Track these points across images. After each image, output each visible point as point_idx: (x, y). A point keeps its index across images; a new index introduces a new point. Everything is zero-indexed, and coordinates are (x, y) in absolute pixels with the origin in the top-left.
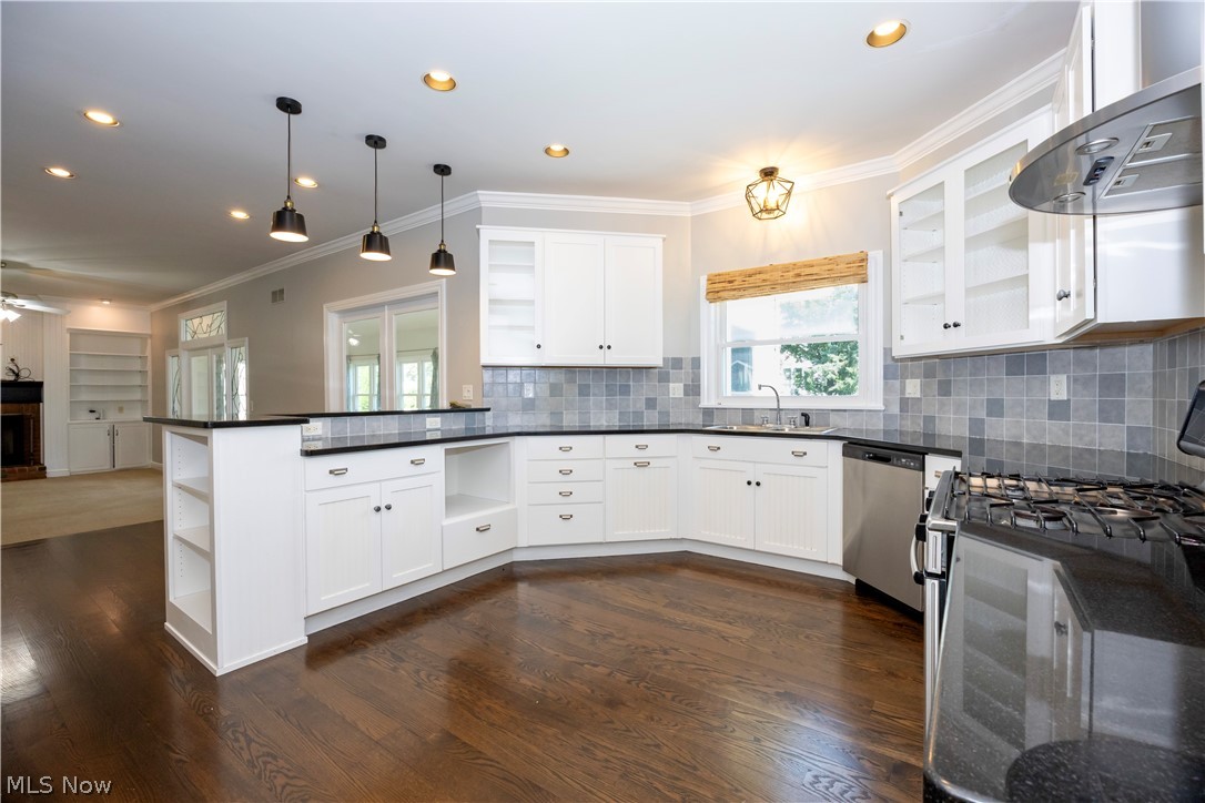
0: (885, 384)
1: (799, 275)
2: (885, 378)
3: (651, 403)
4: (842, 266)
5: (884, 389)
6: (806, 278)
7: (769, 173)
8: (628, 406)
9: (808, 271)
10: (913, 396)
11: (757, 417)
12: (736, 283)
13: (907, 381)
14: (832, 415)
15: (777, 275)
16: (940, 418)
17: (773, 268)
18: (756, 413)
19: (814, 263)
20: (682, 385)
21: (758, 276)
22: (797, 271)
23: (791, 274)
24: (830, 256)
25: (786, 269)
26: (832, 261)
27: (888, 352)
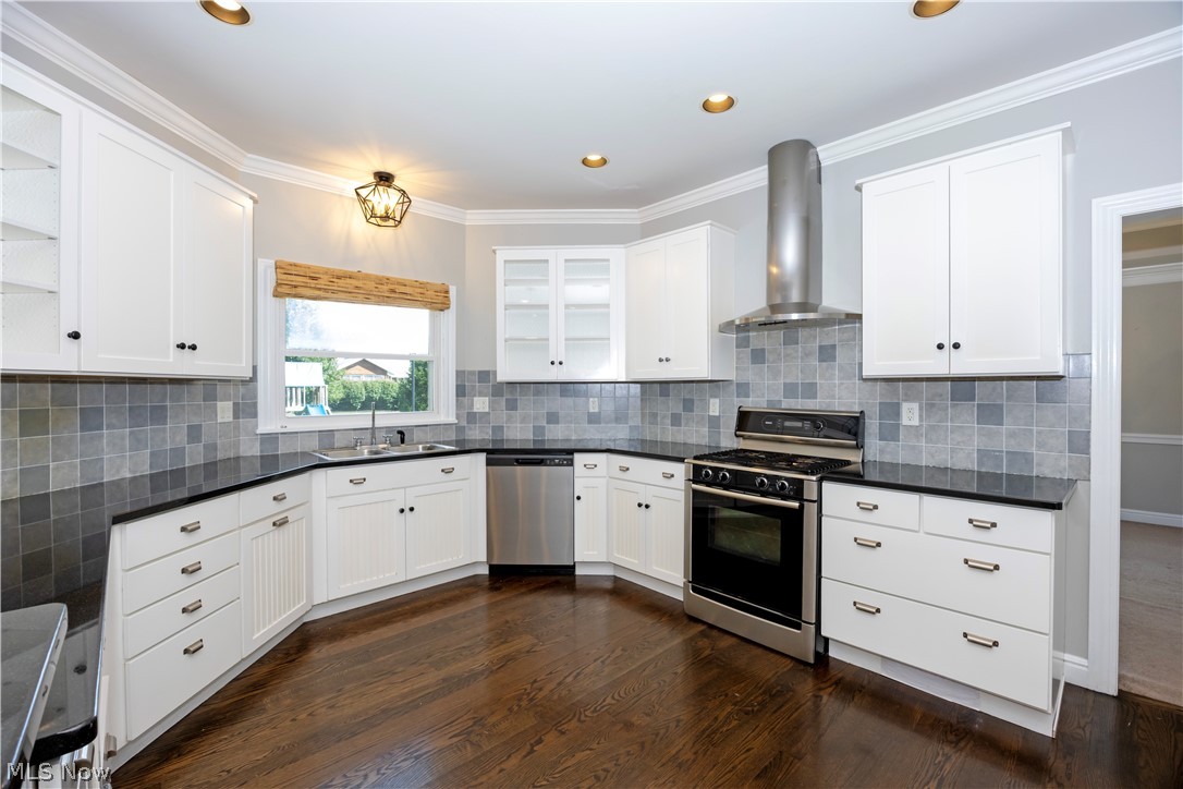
0: (457, 401)
1: (393, 291)
2: (457, 395)
3: (194, 433)
4: (431, 293)
5: (457, 406)
6: (401, 296)
7: (384, 179)
8: (164, 441)
9: (403, 289)
10: (481, 410)
11: (339, 441)
12: (320, 281)
13: (475, 399)
14: (415, 429)
15: (371, 285)
16: (508, 427)
17: (367, 277)
18: (337, 435)
19: (407, 283)
20: (231, 403)
21: (349, 281)
22: (392, 287)
23: (385, 288)
24: (421, 280)
25: (381, 281)
26: (423, 285)
27: (460, 374)
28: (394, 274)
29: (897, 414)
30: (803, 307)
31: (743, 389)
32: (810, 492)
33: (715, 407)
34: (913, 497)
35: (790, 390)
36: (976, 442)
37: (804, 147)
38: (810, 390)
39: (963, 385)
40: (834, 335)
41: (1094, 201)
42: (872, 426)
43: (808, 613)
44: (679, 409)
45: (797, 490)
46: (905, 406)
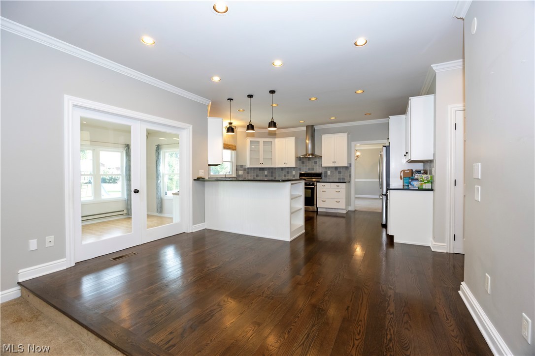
2: (236, 171)
5: (236, 173)
10: (241, 173)
13: (240, 171)
26: (232, 145)
27: (237, 166)
28: (229, 143)
29: (327, 173)
30: (312, 154)
31: (300, 169)
32: (315, 184)
33: (294, 173)
34: (330, 183)
35: (309, 169)
36: (338, 177)
37: (312, 126)
38: (313, 169)
39: (336, 168)
40: (317, 160)
41: (352, 143)
42: (323, 175)
43: (315, 204)
44: (286, 173)
45: (313, 184)
46: (328, 172)
